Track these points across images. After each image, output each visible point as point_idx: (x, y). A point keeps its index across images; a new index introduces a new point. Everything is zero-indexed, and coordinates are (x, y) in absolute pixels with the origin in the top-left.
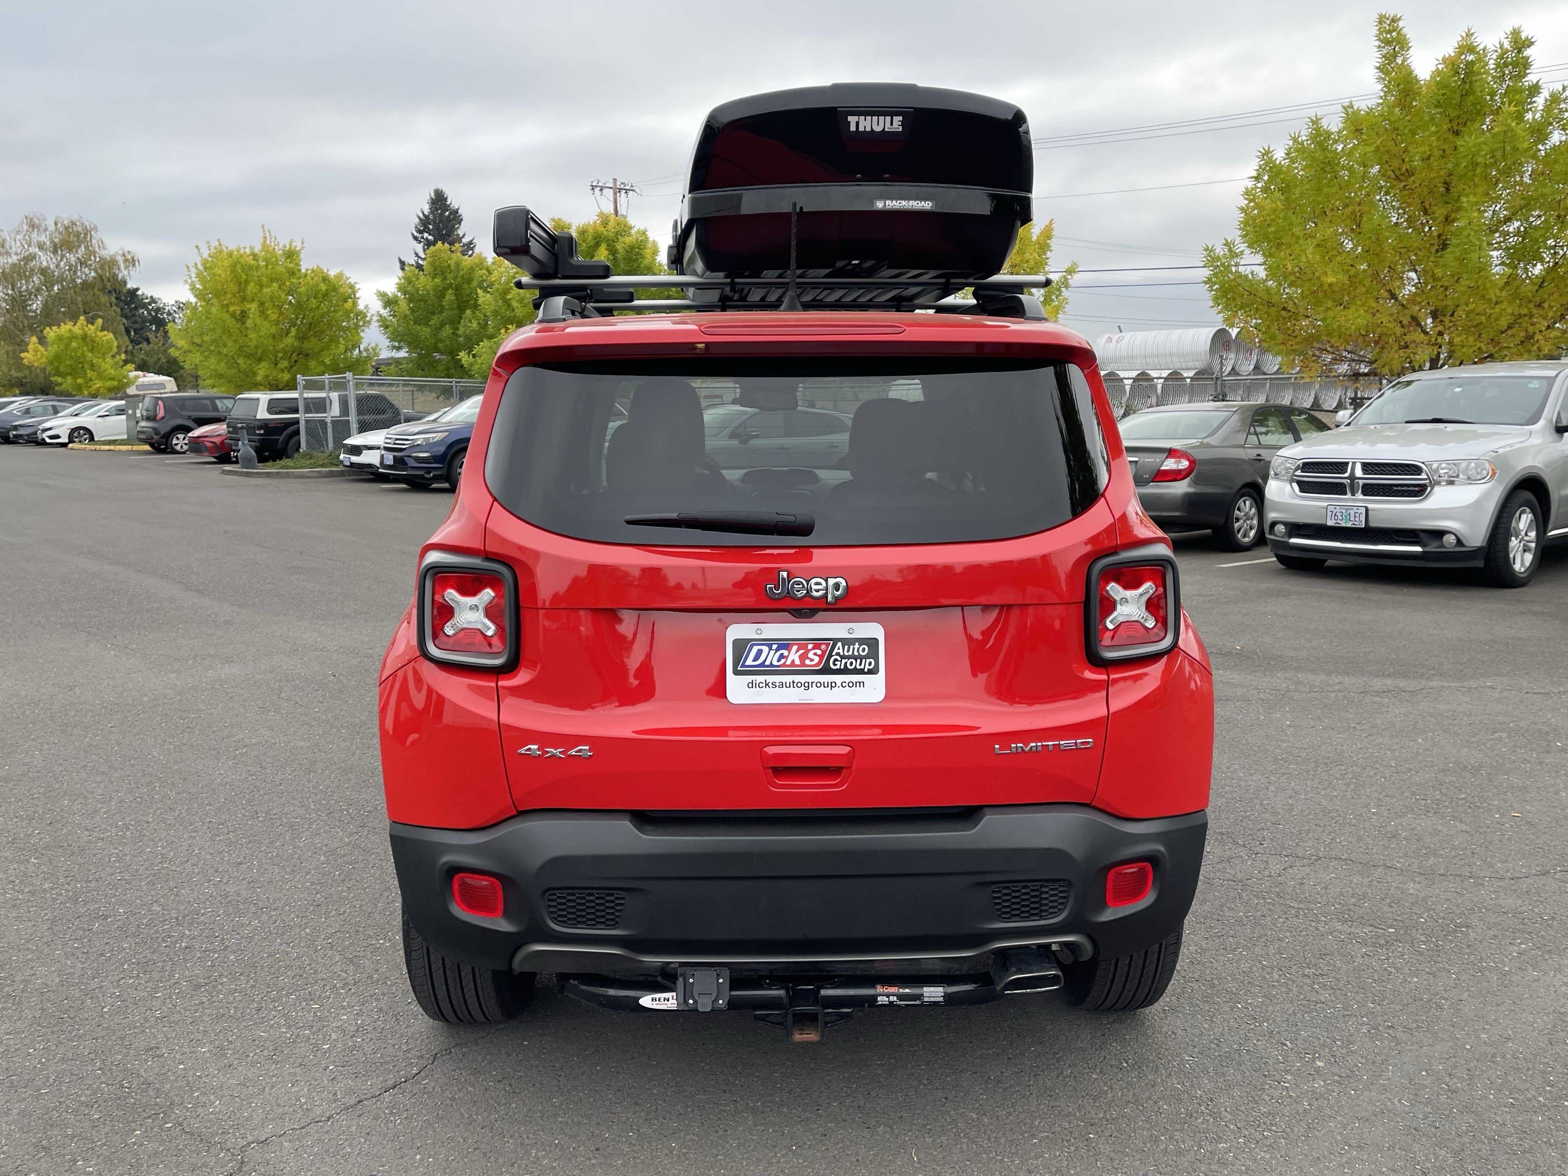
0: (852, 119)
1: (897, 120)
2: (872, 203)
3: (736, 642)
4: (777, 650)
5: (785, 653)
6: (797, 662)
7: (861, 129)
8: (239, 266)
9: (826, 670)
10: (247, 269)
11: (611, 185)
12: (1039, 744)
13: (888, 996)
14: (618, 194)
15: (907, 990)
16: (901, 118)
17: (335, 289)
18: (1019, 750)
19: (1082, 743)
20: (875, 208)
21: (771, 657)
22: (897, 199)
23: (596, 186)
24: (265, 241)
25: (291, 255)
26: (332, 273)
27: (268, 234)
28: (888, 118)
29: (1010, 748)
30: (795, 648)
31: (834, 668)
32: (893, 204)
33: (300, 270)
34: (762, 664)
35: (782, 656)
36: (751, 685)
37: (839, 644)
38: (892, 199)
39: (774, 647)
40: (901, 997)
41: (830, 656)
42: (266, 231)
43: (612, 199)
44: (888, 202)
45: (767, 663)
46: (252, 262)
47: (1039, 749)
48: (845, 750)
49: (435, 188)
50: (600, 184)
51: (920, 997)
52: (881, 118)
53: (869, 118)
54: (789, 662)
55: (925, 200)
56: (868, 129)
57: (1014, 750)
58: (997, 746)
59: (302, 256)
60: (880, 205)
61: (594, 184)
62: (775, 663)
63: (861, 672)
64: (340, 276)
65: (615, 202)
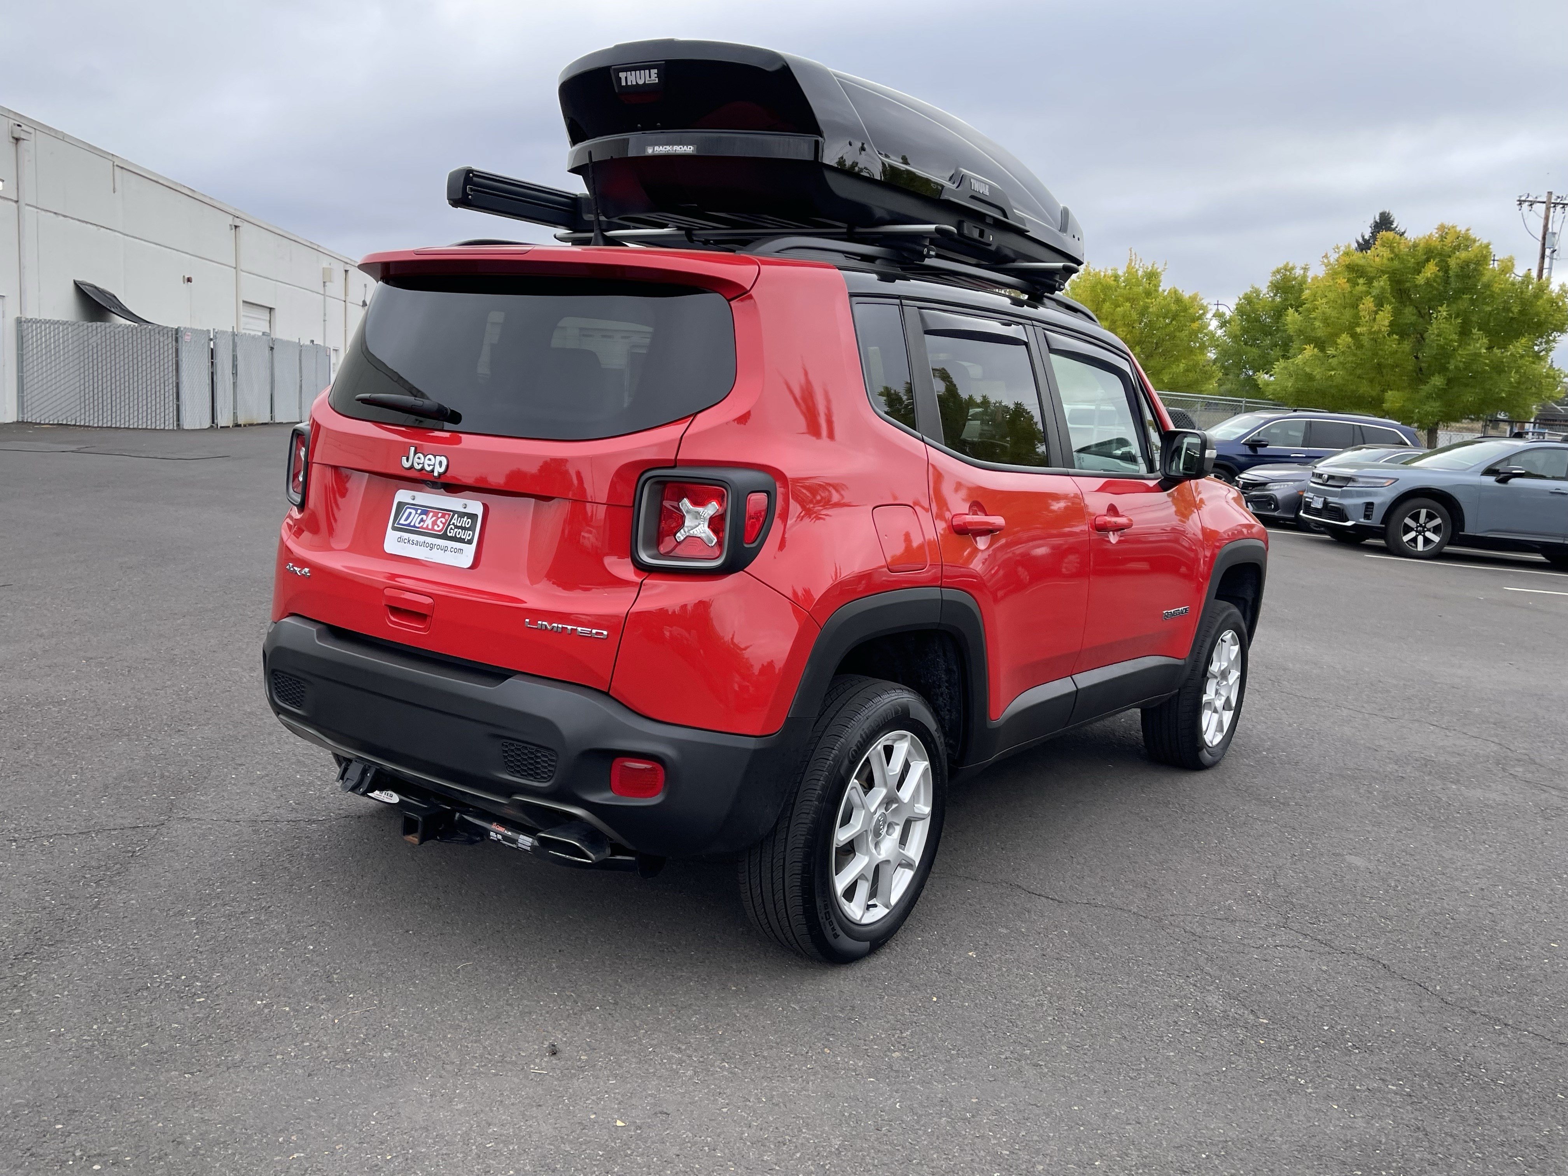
0: (622, 75)
1: (654, 72)
2: (645, 150)
3: (399, 503)
4: (420, 515)
5: (424, 517)
6: (430, 527)
7: (629, 83)
8: (1099, 286)
9: (444, 537)
10: (1106, 288)
11: (1545, 200)
12: (560, 626)
13: (497, 834)
14: (1552, 210)
15: (510, 833)
16: (656, 71)
17: (1185, 310)
18: (544, 628)
19: (597, 633)
20: (646, 154)
21: (415, 520)
22: (663, 145)
23: (1525, 201)
24: (1130, 264)
25: (1152, 276)
26: (1186, 295)
27: (1134, 257)
28: (647, 71)
29: (537, 624)
30: (431, 514)
31: (449, 535)
32: (660, 150)
33: (1157, 291)
34: (409, 525)
35: (422, 520)
36: (400, 540)
37: (456, 516)
38: (659, 145)
39: (419, 511)
40: (505, 838)
41: (449, 525)
42: (1133, 253)
43: (1543, 215)
44: (656, 148)
45: (412, 524)
46: (1112, 283)
47: (560, 630)
48: (429, 601)
49: (1381, 211)
50: (1530, 199)
51: (514, 841)
52: (642, 72)
53: (633, 73)
54: (425, 526)
55: (687, 145)
56: (634, 83)
57: (539, 627)
58: (527, 620)
59: (1162, 278)
60: (650, 151)
61: (1523, 198)
62: (417, 525)
63: (461, 540)
64: (1193, 299)
65: (1547, 218)
